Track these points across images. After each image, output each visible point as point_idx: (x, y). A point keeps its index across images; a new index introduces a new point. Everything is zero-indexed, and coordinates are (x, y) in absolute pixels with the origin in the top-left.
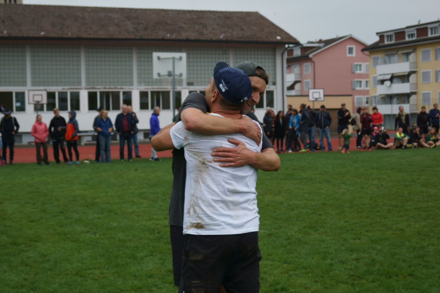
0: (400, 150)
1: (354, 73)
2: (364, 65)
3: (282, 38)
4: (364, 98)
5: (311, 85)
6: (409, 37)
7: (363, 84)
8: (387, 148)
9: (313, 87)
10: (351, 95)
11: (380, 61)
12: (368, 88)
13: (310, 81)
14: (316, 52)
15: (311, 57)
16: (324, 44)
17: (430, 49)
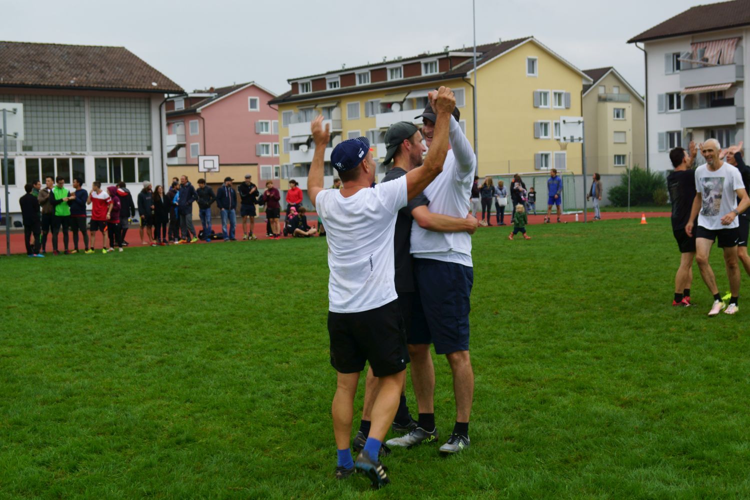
1: (258, 134)
2: (271, 123)
3: (159, 85)
4: (272, 169)
5: (200, 150)
6: (331, 87)
7: (271, 149)
9: (203, 154)
10: (256, 164)
11: (293, 118)
12: (278, 155)
13: (198, 144)
14: (206, 106)
15: (200, 112)
16: (216, 94)
17: (359, 102)
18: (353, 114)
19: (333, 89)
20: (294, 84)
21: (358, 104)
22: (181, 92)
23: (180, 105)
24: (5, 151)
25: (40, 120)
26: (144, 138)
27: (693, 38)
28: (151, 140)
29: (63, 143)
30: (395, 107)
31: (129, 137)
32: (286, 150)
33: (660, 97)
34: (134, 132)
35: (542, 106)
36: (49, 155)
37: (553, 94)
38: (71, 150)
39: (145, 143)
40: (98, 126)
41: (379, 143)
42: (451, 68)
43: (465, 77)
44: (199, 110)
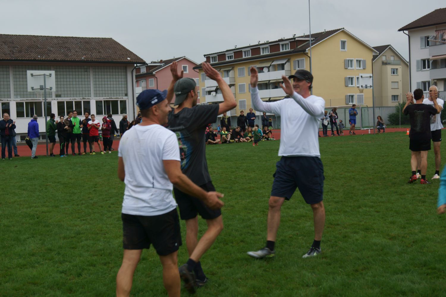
0: (225, 144)
3: (132, 59)
8: (216, 143)
14: (158, 70)
15: (155, 74)
16: (164, 64)
17: (245, 67)
18: (241, 74)
19: (230, 60)
20: (208, 57)
21: (244, 68)
22: (144, 63)
23: (143, 70)
24: (45, 97)
25: (65, 80)
26: (123, 89)
27: (436, 27)
28: (127, 90)
29: (78, 92)
30: (265, 70)
31: (115, 89)
32: (204, 95)
33: (418, 61)
34: (117, 86)
35: (350, 68)
36: (70, 99)
37: (356, 61)
38: (82, 97)
39: (124, 92)
40: (97, 83)
42: (297, 47)
43: (305, 52)
44: (154, 73)
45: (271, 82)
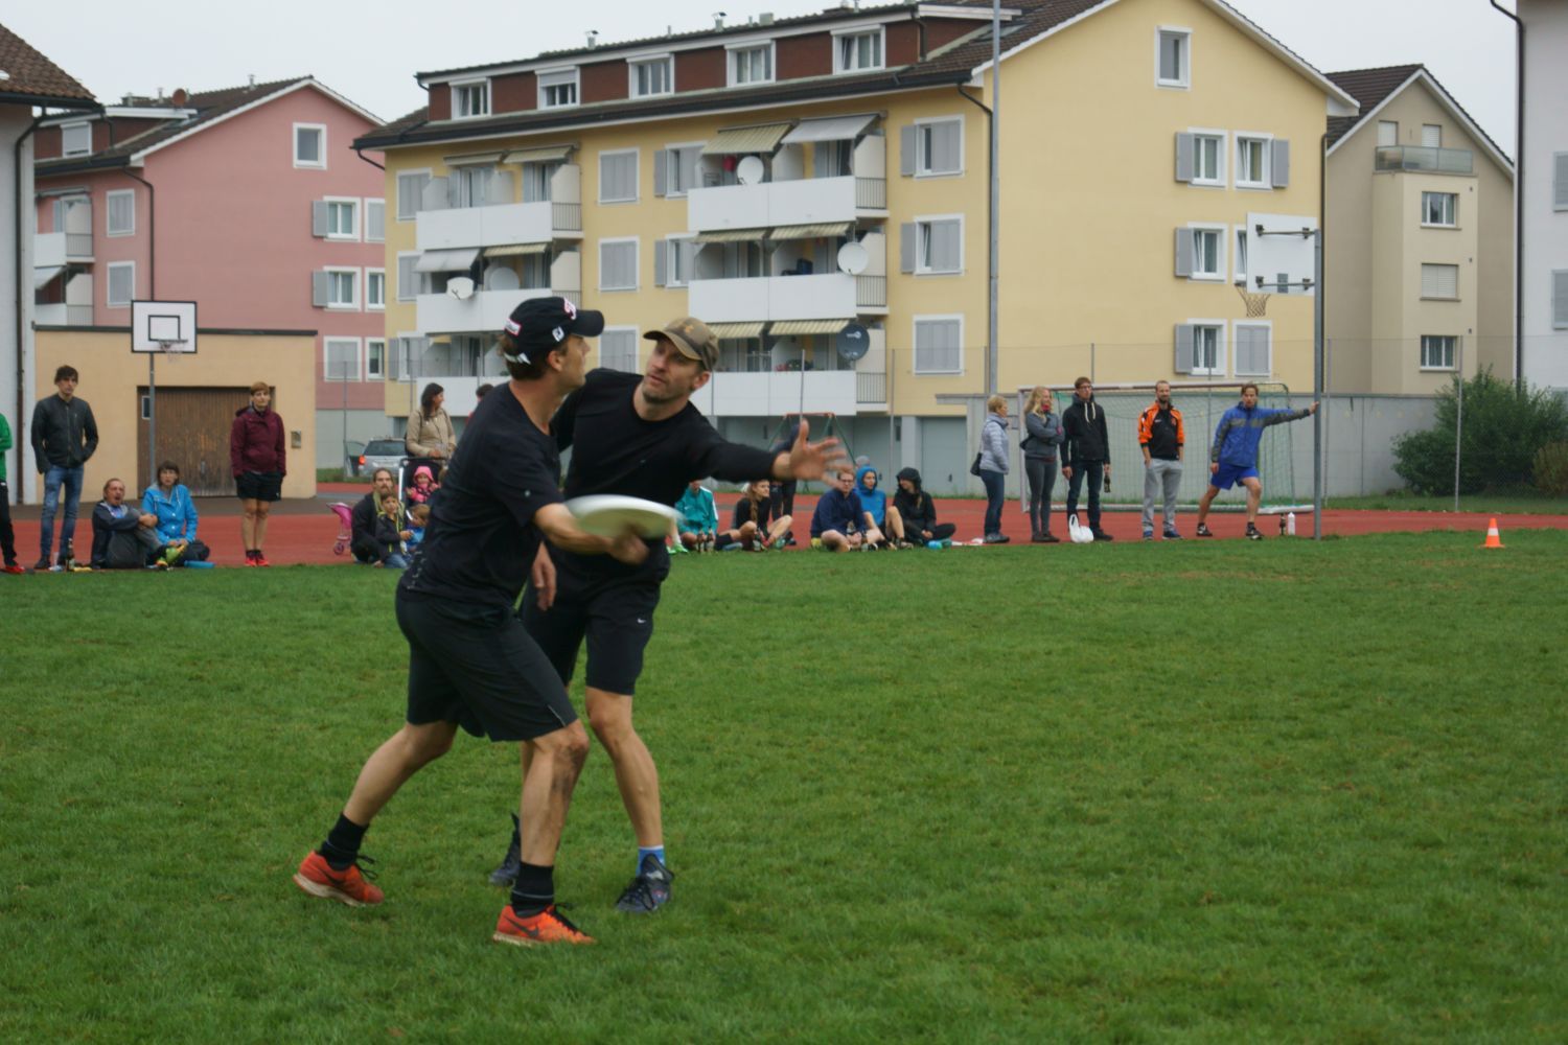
1: (320, 238)
2: (363, 207)
3: (16, 78)
4: (361, 348)
5: (136, 285)
6: (552, 101)
7: (360, 285)
9: (146, 295)
10: (312, 333)
11: (430, 192)
12: (380, 306)
13: (133, 266)
14: (159, 146)
15: (141, 164)
16: (194, 112)
17: (637, 150)
18: (618, 186)
19: (558, 107)
20: (437, 86)
21: (634, 155)
22: (81, 103)
23: (78, 141)
30: (749, 170)
32: (408, 292)
33: (1560, 163)
35: (1202, 180)
37: (1235, 142)
41: (694, 278)
42: (923, 54)
43: (966, 84)
44: (136, 159)
45: (776, 235)
